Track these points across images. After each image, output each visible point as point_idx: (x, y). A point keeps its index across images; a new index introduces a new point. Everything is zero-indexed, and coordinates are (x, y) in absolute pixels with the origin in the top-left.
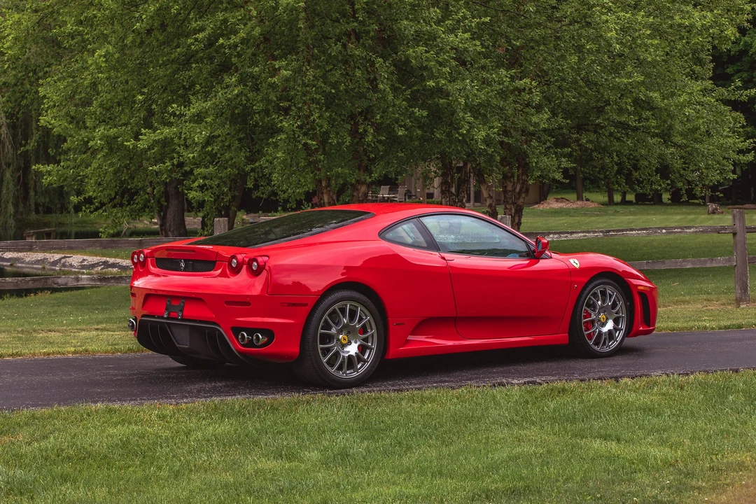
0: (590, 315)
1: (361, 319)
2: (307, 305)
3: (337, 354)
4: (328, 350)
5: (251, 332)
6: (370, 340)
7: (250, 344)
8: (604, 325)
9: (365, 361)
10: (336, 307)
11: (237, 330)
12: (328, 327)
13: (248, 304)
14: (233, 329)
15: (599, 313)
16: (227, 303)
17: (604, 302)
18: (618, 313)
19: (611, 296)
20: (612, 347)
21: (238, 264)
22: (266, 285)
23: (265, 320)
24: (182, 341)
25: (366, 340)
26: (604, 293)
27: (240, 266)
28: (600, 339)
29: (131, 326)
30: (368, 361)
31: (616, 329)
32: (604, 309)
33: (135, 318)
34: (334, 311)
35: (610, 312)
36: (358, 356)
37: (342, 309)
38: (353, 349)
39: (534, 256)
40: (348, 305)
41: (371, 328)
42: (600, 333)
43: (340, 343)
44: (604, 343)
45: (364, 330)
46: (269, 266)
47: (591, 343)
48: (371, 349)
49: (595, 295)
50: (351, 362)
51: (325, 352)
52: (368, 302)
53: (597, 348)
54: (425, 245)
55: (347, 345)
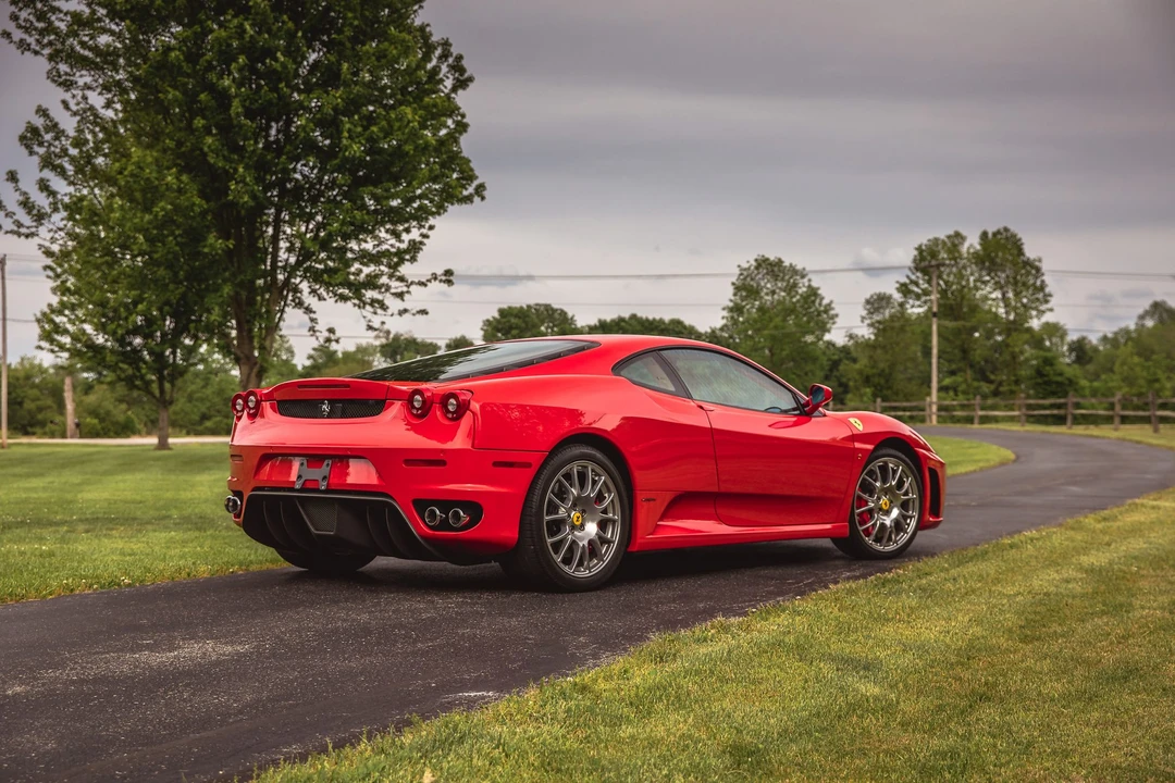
0: (866, 503)
1: (593, 482)
2: (528, 465)
3: (573, 544)
4: (561, 542)
5: (445, 505)
6: (610, 509)
7: (444, 525)
8: (887, 513)
9: (609, 542)
10: (559, 476)
11: (421, 505)
12: (553, 509)
13: (443, 463)
14: (415, 502)
15: (879, 498)
16: (407, 462)
17: (884, 481)
18: (906, 494)
19: (894, 472)
20: (901, 543)
21: (424, 402)
22: (473, 434)
23: (469, 487)
24: (323, 525)
25: (605, 511)
26: (884, 469)
27: (427, 405)
28: (882, 534)
29: (231, 506)
30: (609, 553)
31: (905, 518)
32: (886, 491)
33: (238, 493)
34: (559, 481)
35: (894, 495)
36: (600, 538)
37: (568, 476)
38: (592, 528)
39: (805, 413)
40: (575, 468)
41: (609, 492)
42: (883, 525)
43: (573, 527)
44: (890, 539)
45: (600, 498)
46: (475, 406)
47: (869, 541)
48: (614, 522)
49: (871, 473)
50: (593, 550)
51: (557, 546)
52: (599, 455)
53: (879, 547)
54: (672, 389)
55: (582, 527)
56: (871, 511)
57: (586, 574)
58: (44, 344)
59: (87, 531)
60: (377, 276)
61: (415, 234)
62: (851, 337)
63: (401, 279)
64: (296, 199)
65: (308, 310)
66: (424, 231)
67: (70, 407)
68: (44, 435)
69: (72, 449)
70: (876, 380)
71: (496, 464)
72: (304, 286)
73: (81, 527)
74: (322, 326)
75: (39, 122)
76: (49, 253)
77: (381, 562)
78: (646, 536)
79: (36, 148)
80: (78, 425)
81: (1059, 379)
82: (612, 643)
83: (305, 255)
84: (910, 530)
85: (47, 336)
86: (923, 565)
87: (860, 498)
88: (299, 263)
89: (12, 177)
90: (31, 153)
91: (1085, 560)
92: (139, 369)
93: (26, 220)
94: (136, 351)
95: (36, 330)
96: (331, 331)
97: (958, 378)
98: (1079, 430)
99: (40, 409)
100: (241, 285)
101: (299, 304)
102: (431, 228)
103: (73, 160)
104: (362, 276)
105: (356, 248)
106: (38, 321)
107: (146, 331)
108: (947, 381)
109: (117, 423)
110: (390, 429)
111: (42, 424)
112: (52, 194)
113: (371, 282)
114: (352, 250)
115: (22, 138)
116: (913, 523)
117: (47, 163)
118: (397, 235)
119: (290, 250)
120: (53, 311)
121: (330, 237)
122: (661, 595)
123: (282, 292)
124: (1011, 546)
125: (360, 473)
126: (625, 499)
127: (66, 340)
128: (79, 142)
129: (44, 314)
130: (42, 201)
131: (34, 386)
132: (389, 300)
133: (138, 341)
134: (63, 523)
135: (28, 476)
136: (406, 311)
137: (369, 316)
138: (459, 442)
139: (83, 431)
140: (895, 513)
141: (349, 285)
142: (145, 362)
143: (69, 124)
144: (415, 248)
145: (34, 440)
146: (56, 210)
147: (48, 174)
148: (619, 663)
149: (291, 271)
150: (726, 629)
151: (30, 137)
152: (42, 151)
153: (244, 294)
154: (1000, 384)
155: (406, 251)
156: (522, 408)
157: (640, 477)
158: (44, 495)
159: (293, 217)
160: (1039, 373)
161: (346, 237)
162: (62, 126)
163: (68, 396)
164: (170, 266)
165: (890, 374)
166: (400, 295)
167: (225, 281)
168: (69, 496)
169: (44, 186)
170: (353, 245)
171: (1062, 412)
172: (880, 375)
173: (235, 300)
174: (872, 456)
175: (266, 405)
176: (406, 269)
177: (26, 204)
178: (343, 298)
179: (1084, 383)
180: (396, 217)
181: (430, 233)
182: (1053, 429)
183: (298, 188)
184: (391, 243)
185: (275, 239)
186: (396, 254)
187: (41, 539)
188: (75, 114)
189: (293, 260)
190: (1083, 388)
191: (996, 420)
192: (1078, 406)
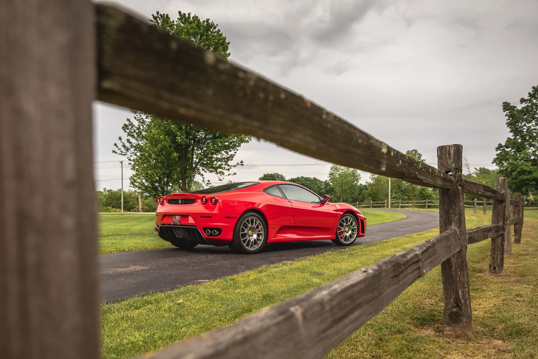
0: (341, 229)
1: (256, 223)
2: (235, 218)
3: (249, 240)
4: (246, 240)
5: (211, 229)
6: (261, 231)
7: (211, 235)
8: (348, 232)
9: (260, 240)
10: (245, 221)
11: (205, 229)
12: (243, 230)
13: (210, 217)
14: (203, 228)
15: (345, 228)
16: (201, 217)
17: (347, 223)
18: (353, 227)
19: (350, 220)
20: (352, 241)
21: (206, 200)
22: (219, 209)
23: (219, 224)
24: (179, 235)
25: (259, 231)
26: (346, 219)
27: (207, 200)
28: (346, 238)
29: (156, 230)
30: (260, 243)
31: (353, 234)
32: (347, 226)
33: (158, 226)
34: (245, 223)
35: (350, 227)
36: (257, 239)
37: (248, 221)
38: (255, 236)
39: (322, 203)
40: (250, 219)
41: (260, 225)
42: (346, 236)
43: (250, 236)
44: (348, 240)
45: (258, 227)
46: (220, 201)
47: (342, 240)
48: (262, 234)
49: (343, 221)
50: (255, 242)
51: (244, 241)
52: (257, 215)
53: (345, 242)
54: (281, 196)
55: (252, 235)
56: (342, 232)
57: (253, 249)
58: (131, 185)
59: (129, 237)
60: (222, 165)
61: (232, 152)
62: (367, 183)
63: (228, 165)
64: (198, 142)
65: (202, 175)
66: (235, 151)
67: (140, 203)
68: (133, 211)
69: (139, 215)
70: (373, 195)
71: (226, 217)
72: (201, 168)
73: (128, 236)
74: (206, 180)
75: (127, 123)
76: (130, 160)
77: (199, 246)
78: (272, 238)
79: (127, 130)
80: (142, 209)
81: (427, 195)
82: (249, 268)
83: (201, 159)
84: (355, 237)
85: (132, 183)
86: (355, 247)
87: (339, 228)
88: (199, 162)
89: (120, 139)
90: (125, 132)
91: (405, 246)
92: (157, 192)
93: (124, 150)
94: (156, 187)
95: (129, 181)
96: (209, 181)
97: (397, 195)
98: (429, 210)
99: (134, 204)
100: (182, 168)
101: (199, 174)
102: (237, 150)
103: (137, 133)
104: (217, 165)
105: (215, 157)
106: (130, 179)
107: (159, 182)
108: (394, 196)
109: (153, 208)
110: (197, 207)
111: (133, 208)
112: (131, 143)
113: (220, 167)
114: (214, 158)
115: (123, 128)
116: (355, 235)
117: (129, 135)
118: (227, 153)
119: (197, 158)
120: (134, 176)
121: (208, 154)
122: (273, 255)
123: (194, 170)
124: (385, 242)
125: (191, 220)
126: (265, 227)
127: (137, 184)
128: (139, 129)
129: (131, 177)
130: (128, 145)
131: (132, 198)
132: (225, 171)
133: (157, 184)
134: (124, 235)
135: (123, 222)
136: (230, 174)
137: (220, 176)
138: (215, 211)
139: (144, 210)
140: (350, 232)
141: (213, 168)
142: (159, 191)
143: (136, 123)
144: (232, 156)
145: (131, 213)
146: (132, 147)
147: (129, 137)
148: (249, 272)
149: (197, 164)
150: (285, 264)
151: (125, 127)
152: (128, 131)
153: (183, 171)
154: (409, 196)
155: (230, 157)
156: (238, 202)
157: (270, 222)
158: (124, 227)
159: (198, 148)
160: (421, 193)
161: (212, 154)
162: (134, 124)
163: (140, 200)
164: (162, 163)
165: (377, 193)
166: (228, 170)
167: (178, 167)
168: (130, 228)
169: (128, 141)
170: (215, 156)
171: (424, 204)
172: (374, 194)
173: (181, 172)
174: (342, 216)
175: (165, 201)
176: (230, 163)
177: (124, 146)
178: (211, 172)
179: (434, 196)
180: (227, 148)
181: (237, 152)
182: (421, 209)
183: (199, 140)
184: (225, 156)
185: (193, 155)
186: (227, 158)
187: (116, 239)
188: (138, 120)
189: (197, 161)
190: (434, 197)
191: (408, 207)
192: (429, 202)
